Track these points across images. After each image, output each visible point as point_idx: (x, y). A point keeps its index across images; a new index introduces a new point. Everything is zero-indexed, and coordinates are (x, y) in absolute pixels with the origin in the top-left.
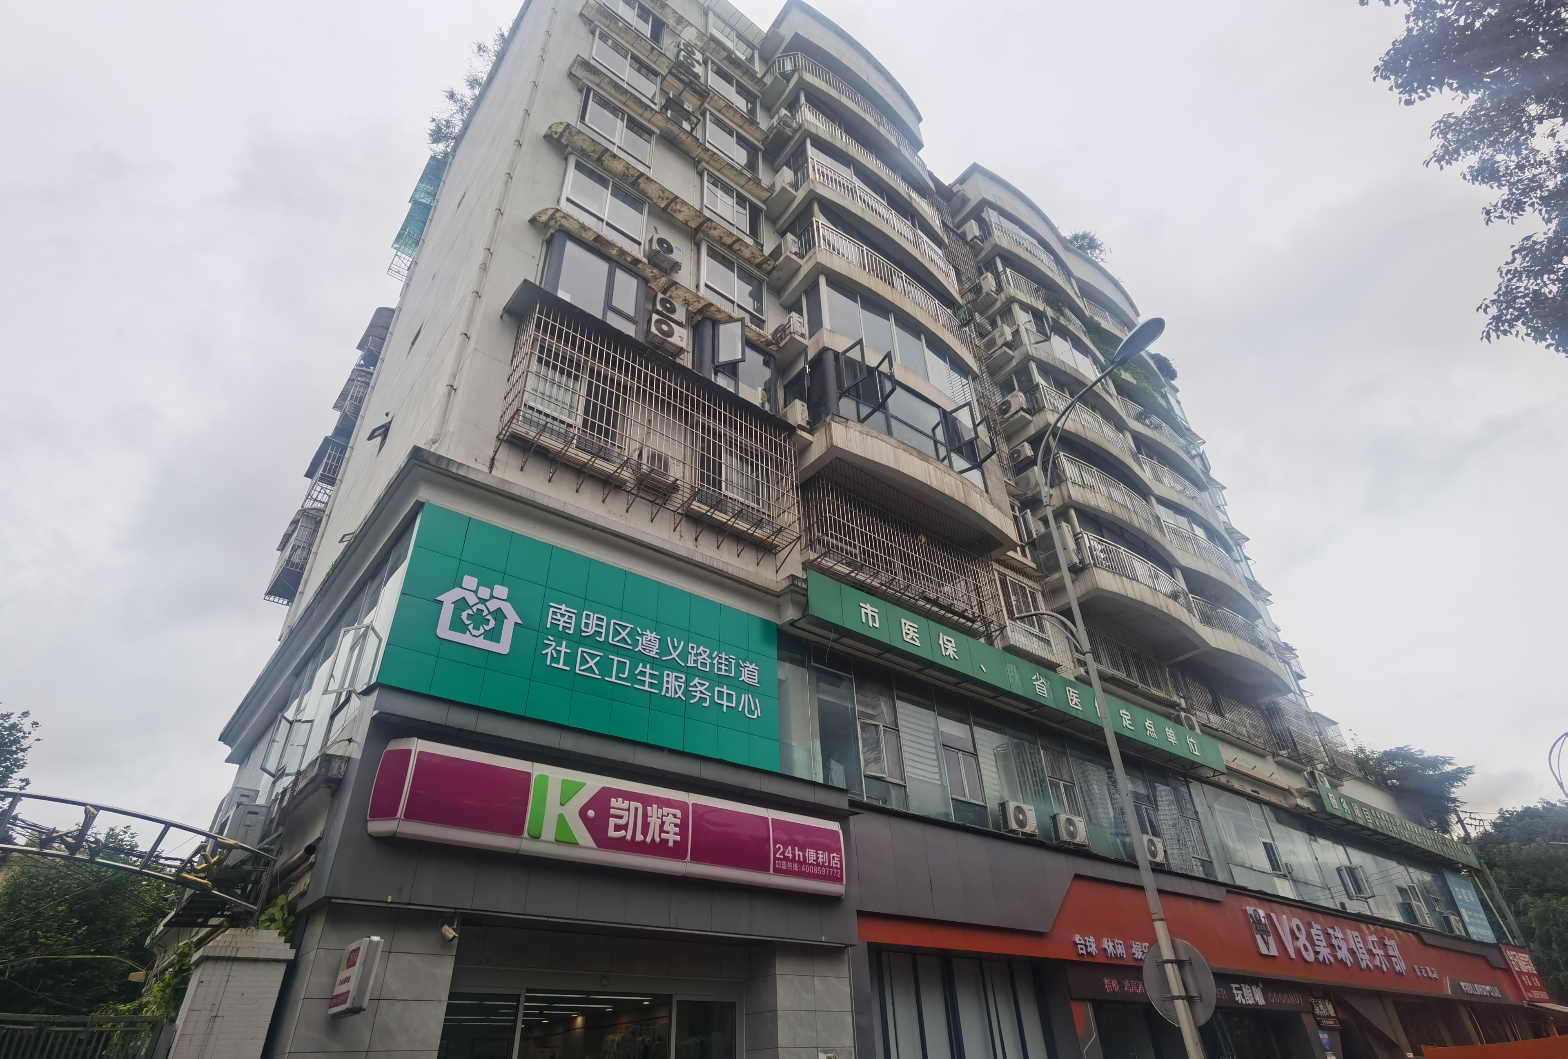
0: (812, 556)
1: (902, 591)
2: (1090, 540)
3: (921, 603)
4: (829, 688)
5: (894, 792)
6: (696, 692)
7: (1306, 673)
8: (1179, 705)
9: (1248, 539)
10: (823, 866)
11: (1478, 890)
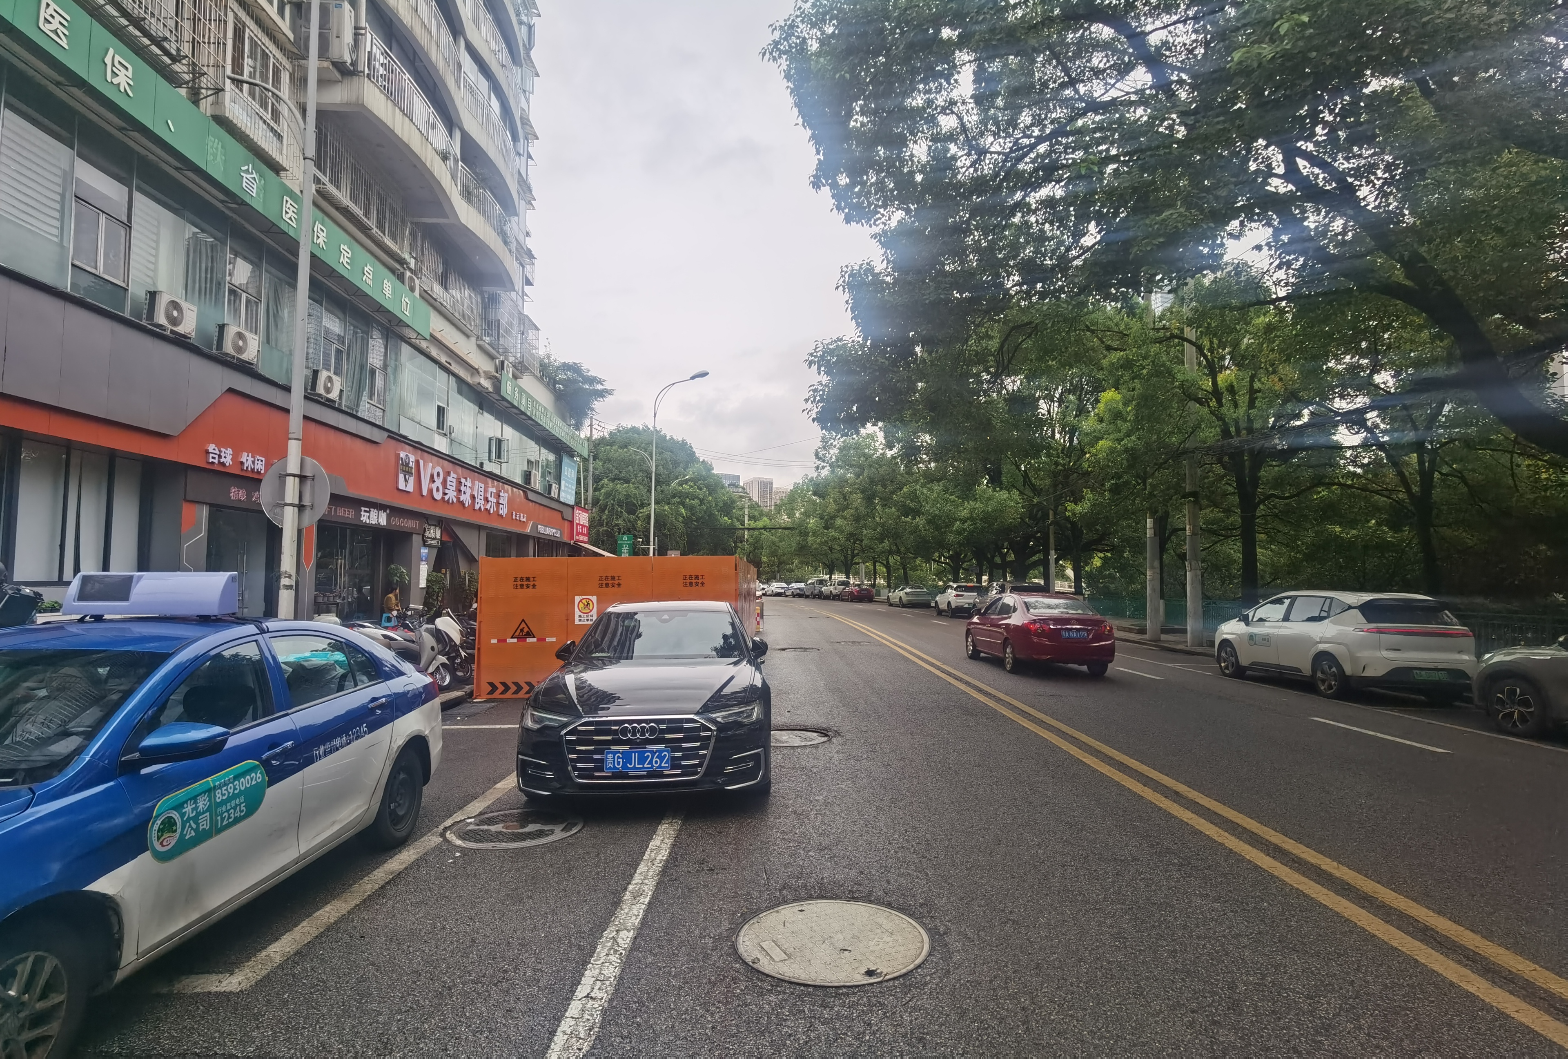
2: (372, 43)
8: (407, 263)
11: (579, 471)
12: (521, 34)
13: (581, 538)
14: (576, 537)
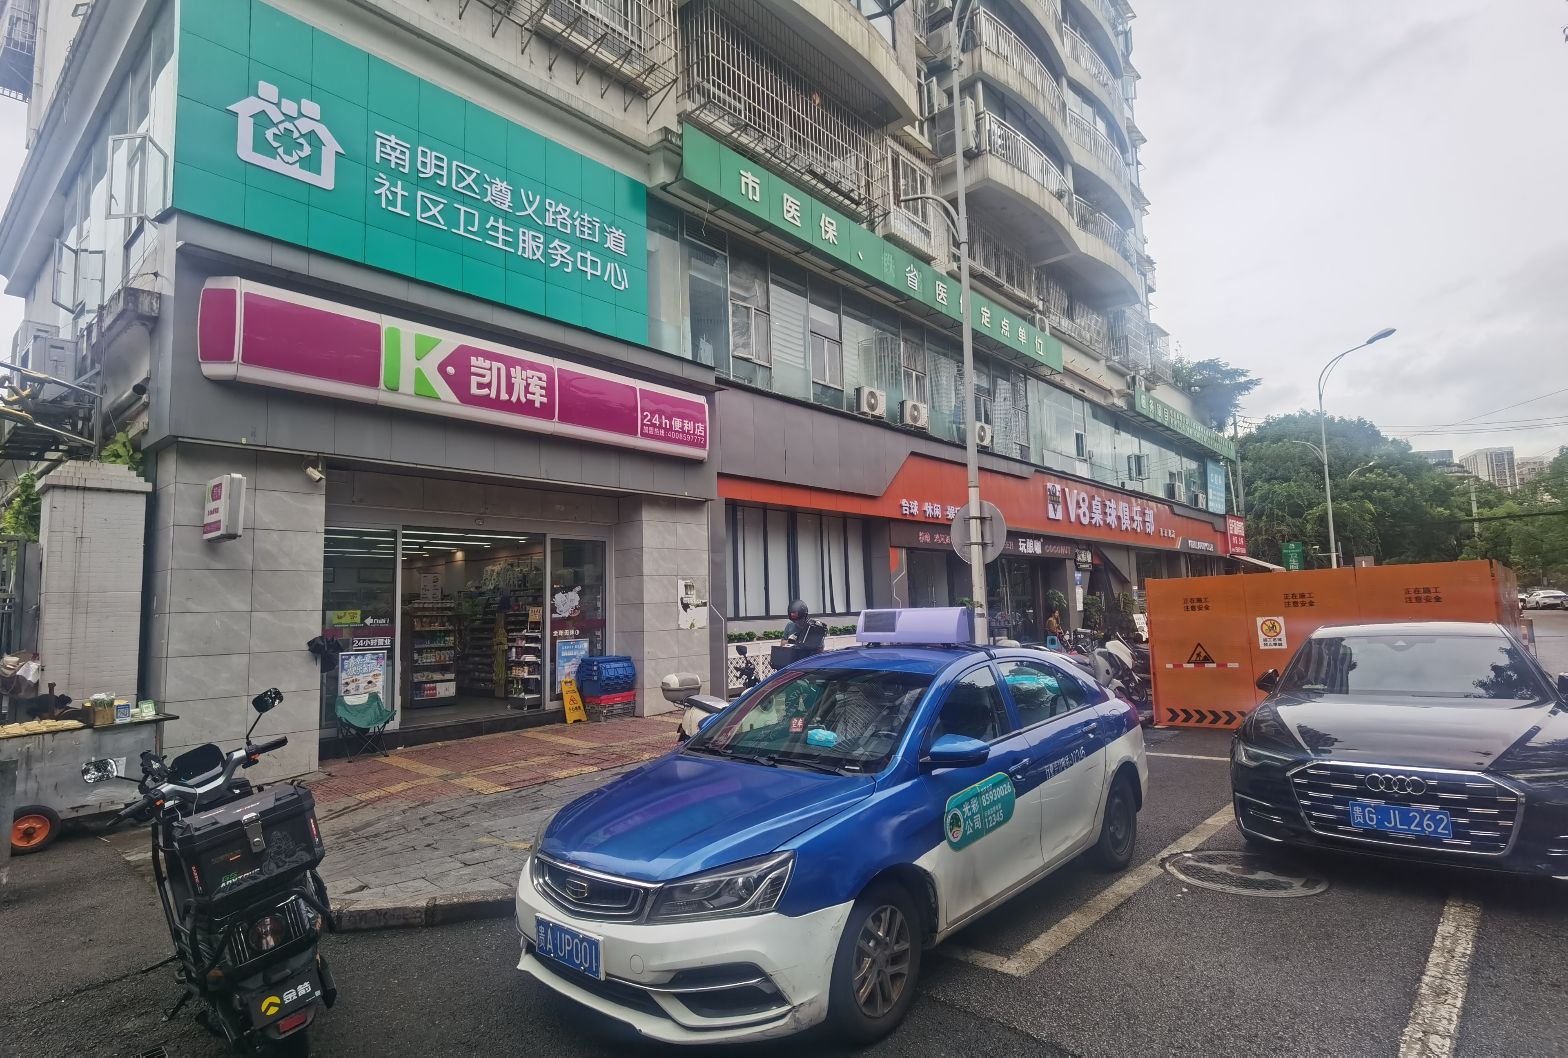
0: (690, 106)
1: (788, 161)
2: (992, 122)
3: (807, 177)
4: (702, 265)
5: (760, 373)
6: (556, 255)
7: (1157, 288)
8: (1036, 307)
9: (1145, 141)
10: (688, 433)
11: (1227, 476)
12: (1119, 45)
13: (1238, 550)
14: (1232, 550)
